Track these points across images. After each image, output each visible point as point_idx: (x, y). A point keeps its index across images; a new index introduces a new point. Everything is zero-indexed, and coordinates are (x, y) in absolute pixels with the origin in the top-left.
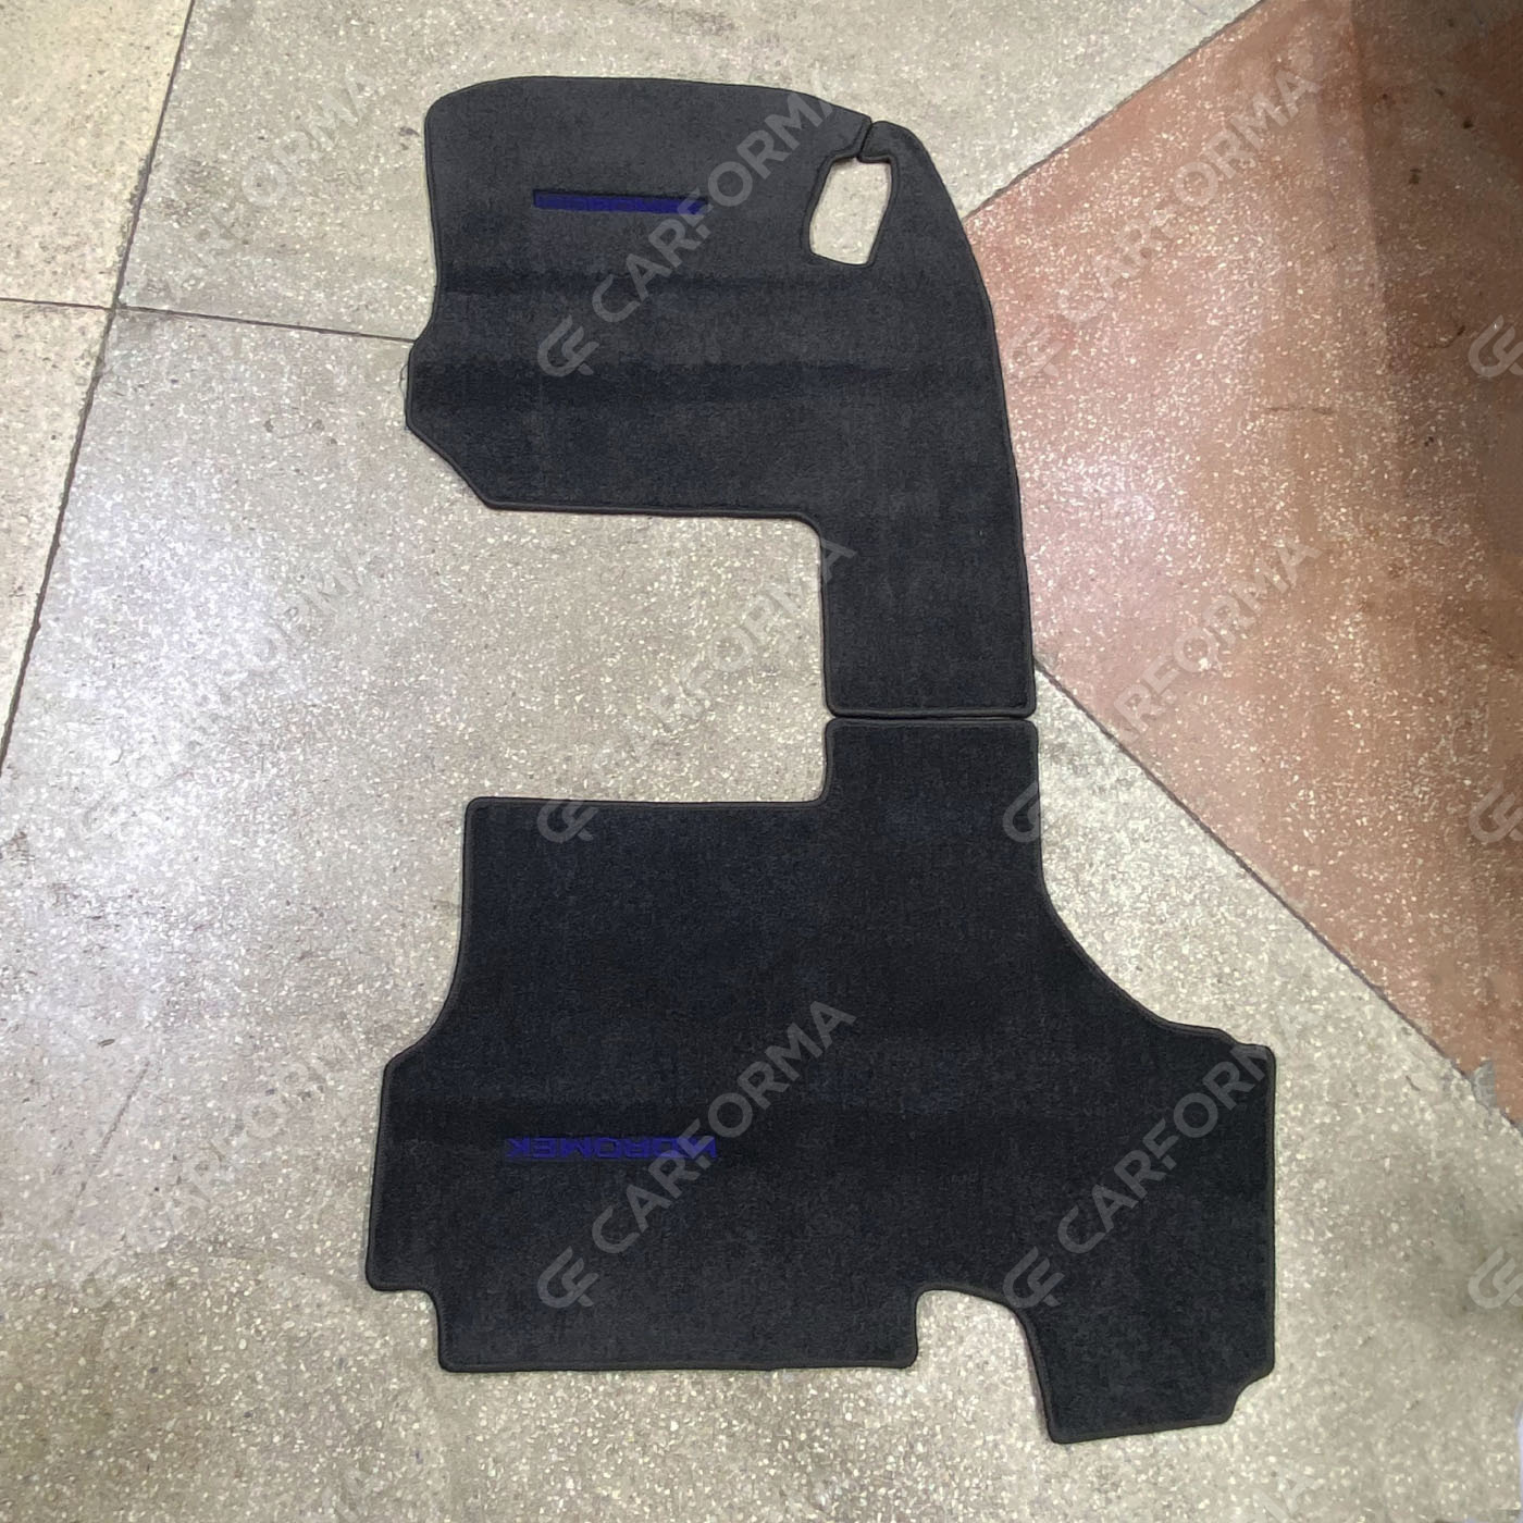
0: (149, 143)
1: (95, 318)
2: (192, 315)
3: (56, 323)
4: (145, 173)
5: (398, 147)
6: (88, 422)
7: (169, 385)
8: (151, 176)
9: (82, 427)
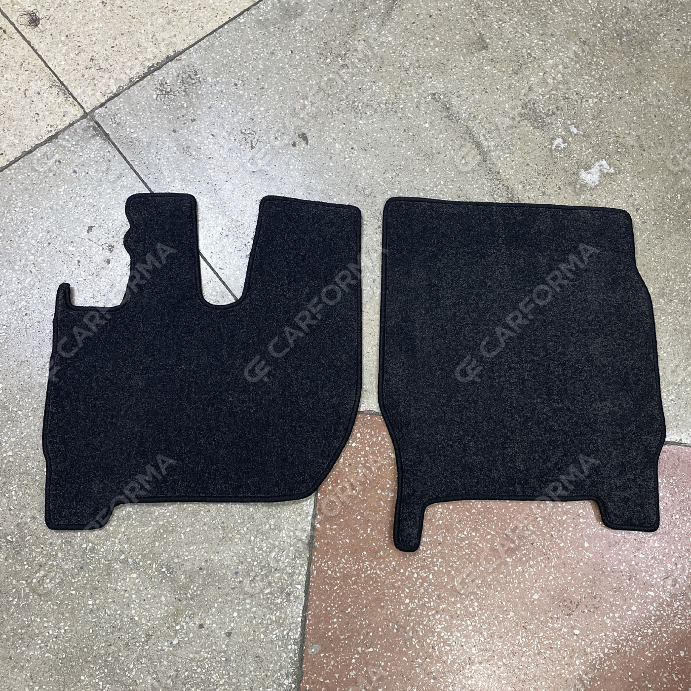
0: (186, 46)
1: (76, 112)
2: (116, 146)
3: (59, 100)
4: (170, 59)
5: (291, 142)
6: (22, 159)
7: (71, 171)
8: (170, 63)
9: (17, 160)
